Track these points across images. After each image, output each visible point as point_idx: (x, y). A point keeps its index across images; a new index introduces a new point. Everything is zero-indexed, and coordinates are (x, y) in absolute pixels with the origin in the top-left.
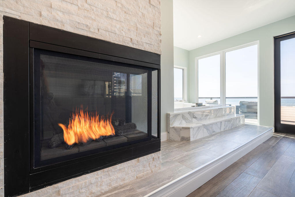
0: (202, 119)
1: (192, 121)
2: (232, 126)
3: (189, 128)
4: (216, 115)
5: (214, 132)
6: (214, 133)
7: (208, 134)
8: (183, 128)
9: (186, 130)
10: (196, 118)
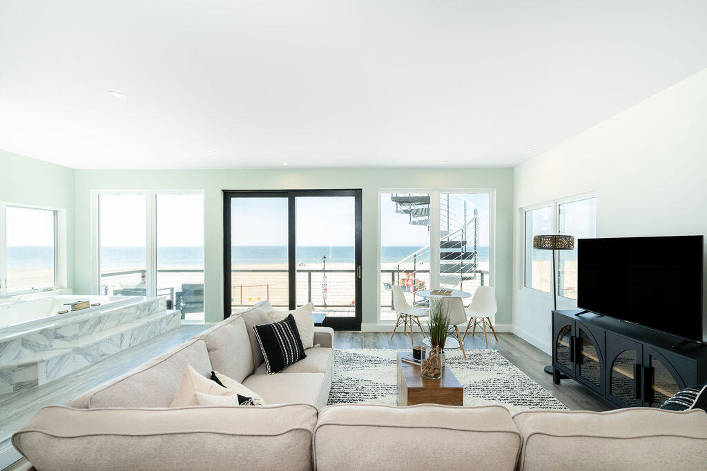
0: (80, 336)
1: (51, 346)
2: (151, 335)
3: (35, 364)
4: (119, 322)
5: (104, 355)
6: (104, 357)
7: (89, 361)
8: (19, 366)
9: (29, 368)
10: (63, 337)
